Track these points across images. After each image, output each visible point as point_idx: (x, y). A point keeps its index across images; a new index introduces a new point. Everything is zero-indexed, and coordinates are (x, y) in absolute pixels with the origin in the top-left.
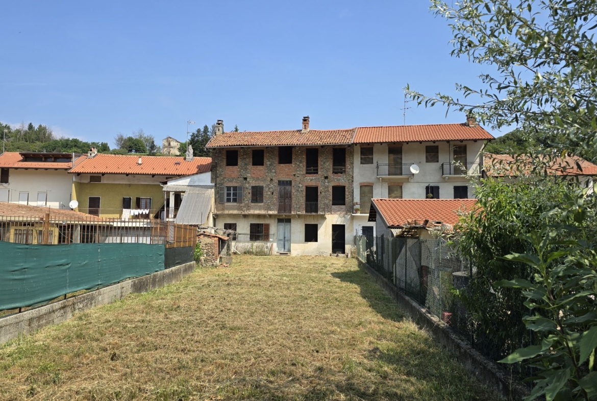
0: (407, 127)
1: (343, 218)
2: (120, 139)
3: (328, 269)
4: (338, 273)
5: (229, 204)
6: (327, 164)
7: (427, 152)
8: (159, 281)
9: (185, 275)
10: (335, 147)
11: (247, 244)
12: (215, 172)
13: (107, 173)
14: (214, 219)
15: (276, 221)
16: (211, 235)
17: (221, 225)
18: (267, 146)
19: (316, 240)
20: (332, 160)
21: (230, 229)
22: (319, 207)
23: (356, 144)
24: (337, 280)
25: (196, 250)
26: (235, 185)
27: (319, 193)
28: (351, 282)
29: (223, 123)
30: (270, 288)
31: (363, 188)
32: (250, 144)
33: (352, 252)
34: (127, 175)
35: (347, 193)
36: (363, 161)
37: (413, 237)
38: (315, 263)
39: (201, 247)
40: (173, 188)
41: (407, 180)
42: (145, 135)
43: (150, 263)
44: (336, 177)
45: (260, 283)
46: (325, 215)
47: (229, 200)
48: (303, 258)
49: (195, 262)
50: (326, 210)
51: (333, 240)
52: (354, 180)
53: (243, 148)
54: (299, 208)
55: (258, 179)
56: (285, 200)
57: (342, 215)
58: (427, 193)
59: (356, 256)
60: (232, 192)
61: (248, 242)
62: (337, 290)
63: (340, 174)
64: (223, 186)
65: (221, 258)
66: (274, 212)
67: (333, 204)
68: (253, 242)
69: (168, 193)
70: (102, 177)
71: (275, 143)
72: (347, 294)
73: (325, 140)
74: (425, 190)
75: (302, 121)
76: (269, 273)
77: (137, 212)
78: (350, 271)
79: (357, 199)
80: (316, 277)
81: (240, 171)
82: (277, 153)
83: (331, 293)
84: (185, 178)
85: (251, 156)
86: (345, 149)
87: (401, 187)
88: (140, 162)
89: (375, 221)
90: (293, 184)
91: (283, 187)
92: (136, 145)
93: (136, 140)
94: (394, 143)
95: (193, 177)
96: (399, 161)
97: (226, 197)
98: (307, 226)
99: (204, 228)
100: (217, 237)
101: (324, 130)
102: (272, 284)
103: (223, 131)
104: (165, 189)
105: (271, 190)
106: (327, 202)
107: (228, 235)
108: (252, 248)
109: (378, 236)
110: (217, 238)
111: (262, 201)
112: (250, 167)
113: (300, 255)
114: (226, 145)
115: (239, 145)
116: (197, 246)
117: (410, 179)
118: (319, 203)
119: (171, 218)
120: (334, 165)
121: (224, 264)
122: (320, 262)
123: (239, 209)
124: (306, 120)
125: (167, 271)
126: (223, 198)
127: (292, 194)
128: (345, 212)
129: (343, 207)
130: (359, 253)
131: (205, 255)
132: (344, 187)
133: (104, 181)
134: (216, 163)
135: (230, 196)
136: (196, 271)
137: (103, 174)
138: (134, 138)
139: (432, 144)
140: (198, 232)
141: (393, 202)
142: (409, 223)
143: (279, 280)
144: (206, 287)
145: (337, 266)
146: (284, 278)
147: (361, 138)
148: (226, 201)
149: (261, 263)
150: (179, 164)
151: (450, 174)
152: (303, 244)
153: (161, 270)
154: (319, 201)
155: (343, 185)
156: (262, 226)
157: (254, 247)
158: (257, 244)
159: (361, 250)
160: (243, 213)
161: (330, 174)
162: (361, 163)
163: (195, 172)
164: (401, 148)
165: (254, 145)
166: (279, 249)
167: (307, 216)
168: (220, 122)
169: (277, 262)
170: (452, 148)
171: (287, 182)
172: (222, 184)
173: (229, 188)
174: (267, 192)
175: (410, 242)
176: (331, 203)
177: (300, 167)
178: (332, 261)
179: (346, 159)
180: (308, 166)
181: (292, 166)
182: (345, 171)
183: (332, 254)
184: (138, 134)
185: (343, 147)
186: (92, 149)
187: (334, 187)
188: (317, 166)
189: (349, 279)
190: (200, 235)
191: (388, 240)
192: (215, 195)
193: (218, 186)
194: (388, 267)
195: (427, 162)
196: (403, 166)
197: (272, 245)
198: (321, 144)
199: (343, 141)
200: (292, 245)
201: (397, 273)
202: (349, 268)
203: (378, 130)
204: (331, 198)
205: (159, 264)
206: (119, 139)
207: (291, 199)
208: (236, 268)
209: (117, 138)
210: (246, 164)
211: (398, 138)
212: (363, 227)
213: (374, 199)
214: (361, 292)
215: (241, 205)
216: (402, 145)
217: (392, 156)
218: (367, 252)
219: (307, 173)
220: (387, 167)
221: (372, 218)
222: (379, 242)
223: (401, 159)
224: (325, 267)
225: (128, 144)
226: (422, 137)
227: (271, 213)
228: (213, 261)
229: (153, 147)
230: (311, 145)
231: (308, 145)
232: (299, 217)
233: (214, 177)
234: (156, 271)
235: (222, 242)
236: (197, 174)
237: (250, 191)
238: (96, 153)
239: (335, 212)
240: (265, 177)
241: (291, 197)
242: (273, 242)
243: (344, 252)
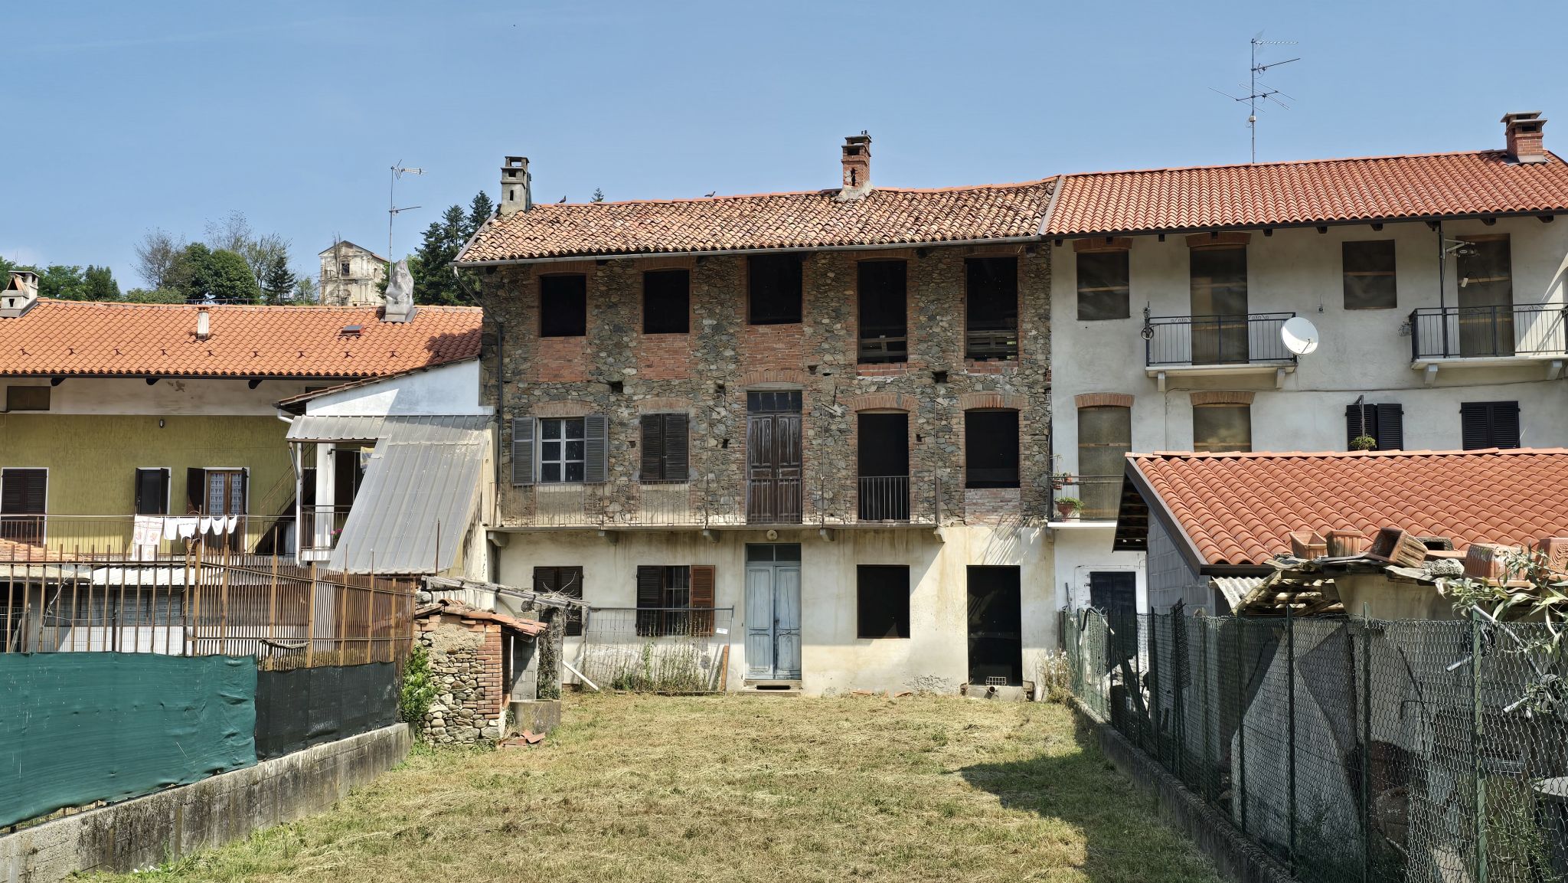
0: (1263, 170)
1: (1012, 540)
2: (160, 253)
3: (952, 748)
4: (992, 768)
5: (552, 488)
6: (944, 321)
7: (1347, 267)
8: (225, 814)
9: (357, 781)
10: (976, 254)
11: (624, 649)
12: (496, 361)
13: (72, 374)
14: (495, 551)
15: (742, 554)
16: (473, 614)
17: (519, 574)
18: (700, 252)
19: (904, 632)
20: (962, 308)
21: (556, 588)
22: (912, 496)
23: (1059, 239)
24: (987, 800)
25: (412, 678)
26: (577, 411)
27: (912, 440)
28: (1047, 809)
29: (530, 169)
30: (688, 843)
31: (1092, 417)
32: (633, 247)
33: (1049, 678)
34: (151, 379)
35: (1025, 439)
36: (1090, 309)
37: (1314, 610)
38: (899, 726)
39: (431, 664)
40: (329, 429)
41: (1271, 382)
42: (255, 237)
43: (177, 737)
44: (979, 373)
45: (650, 820)
46: (936, 527)
47: (551, 474)
48: (850, 703)
49: (405, 726)
50: (942, 506)
51: (972, 628)
52: (1054, 384)
53: (604, 262)
54: (832, 500)
55: (666, 387)
56: (774, 468)
57: (1006, 527)
58: (1353, 432)
59: (1067, 693)
60: (563, 440)
61: (630, 641)
62: (983, 849)
63: (995, 363)
64: (528, 418)
65: (513, 707)
66: (733, 519)
67: (971, 484)
68: (647, 640)
69: (310, 448)
70: (53, 389)
71: (732, 239)
72: (1027, 868)
73: (935, 227)
74: (1344, 421)
75: (840, 154)
76: (705, 771)
77: (187, 526)
78: (1044, 758)
79: (1066, 459)
80: (899, 788)
81: (595, 356)
82: (739, 278)
83: (956, 865)
84: (376, 388)
85: (640, 297)
86: (1015, 260)
87: (1246, 412)
88: (203, 329)
89: (1142, 546)
90: (808, 403)
91: (765, 419)
92: (217, 274)
93: (219, 255)
94: (1215, 231)
95: (407, 383)
96: (1235, 303)
97: (538, 461)
98: (865, 574)
99: (445, 589)
100: (495, 622)
101: (928, 189)
102: (697, 822)
103: (528, 200)
104: (295, 433)
105: (721, 429)
106: (944, 473)
107: (547, 615)
108: (646, 667)
109: (1158, 611)
110: (498, 628)
111: (682, 476)
112: (635, 338)
113: (838, 692)
114: (536, 253)
115: (590, 252)
116: (416, 663)
117: (1281, 375)
118: (912, 479)
119: (324, 548)
120: (969, 328)
121: (528, 734)
122: (918, 721)
123: (595, 506)
124: (855, 149)
125: (271, 767)
126: (528, 464)
127: (805, 443)
128: (1019, 516)
129: (1010, 493)
130: (1077, 683)
131: (449, 698)
132: (1012, 415)
133: (62, 405)
134: (501, 326)
135: (558, 458)
136: (411, 762)
137: (57, 378)
138: (211, 247)
139: (1368, 234)
140: (423, 602)
141: (1219, 466)
142: (1298, 549)
143: (733, 806)
144: (412, 844)
145: (988, 738)
146: (760, 795)
147: (1078, 216)
148: (539, 477)
149: (678, 729)
150: (357, 333)
151: (1446, 354)
152: (850, 648)
153: (238, 765)
154: (912, 471)
155: (1008, 404)
156: (687, 576)
157: (654, 662)
158: (667, 649)
159: (1088, 668)
160: (609, 525)
161: (956, 361)
162: (1082, 316)
163: (419, 364)
164: (1244, 251)
165: (647, 250)
166: (753, 670)
167: (865, 531)
168: (515, 165)
169: (744, 724)
170: (1451, 250)
171: (782, 395)
172: (523, 410)
173: (550, 427)
174: (702, 438)
175: (1307, 635)
176: (961, 477)
177: (838, 338)
178: (970, 718)
179: (1020, 300)
180: (867, 329)
181: (802, 333)
182: (1015, 351)
183: (970, 688)
184: (225, 233)
185: (1005, 253)
186: (19, 281)
187: (970, 415)
188: (903, 332)
189: (1037, 796)
190: (427, 616)
191: (1205, 625)
192: (498, 454)
193: (507, 417)
194: (1208, 745)
195: (1347, 306)
196: (1252, 326)
197: (726, 653)
198: (918, 243)
199: (1005, 227)
200: (806, 650)
201: (1249, 773)
202: (1039, 746)
203: (1146, 183)
204: (961, 457)
205: (230, 742)
206: (154, 252)
207: (800, 466)
208: (574, 748)
209: (148, 249)
210: (618, 329)
211: (1228, 214)
212: (1094, 575)
213: (1139, 453)
214: (1089, 858)
215: (599, 492)
216: (1246, 238)
217: (1206, 286)
218: (1112, 678)
219: (861, 360)
220: (1188, 328)
221: (1130, 536)
222: (1166, 633)
223: (1244, 296)
224: (940, 739)
225: (187, 270)
226: (1328, 206)
227: (718, 521)
228: (480, 723)
229: (280, 280)
230: (876, 245)
231: (866, 246)
232: (832, 539)
233: (493, 382)
234: (214, 772)
235: (515, 642)
236: (423, 370)
237: (636, 436)
238: (33, 294)
239: (981, 513)
240: (695, 378)
241: (798, 456)
242: (730, 638)
243: (1016, 678)
